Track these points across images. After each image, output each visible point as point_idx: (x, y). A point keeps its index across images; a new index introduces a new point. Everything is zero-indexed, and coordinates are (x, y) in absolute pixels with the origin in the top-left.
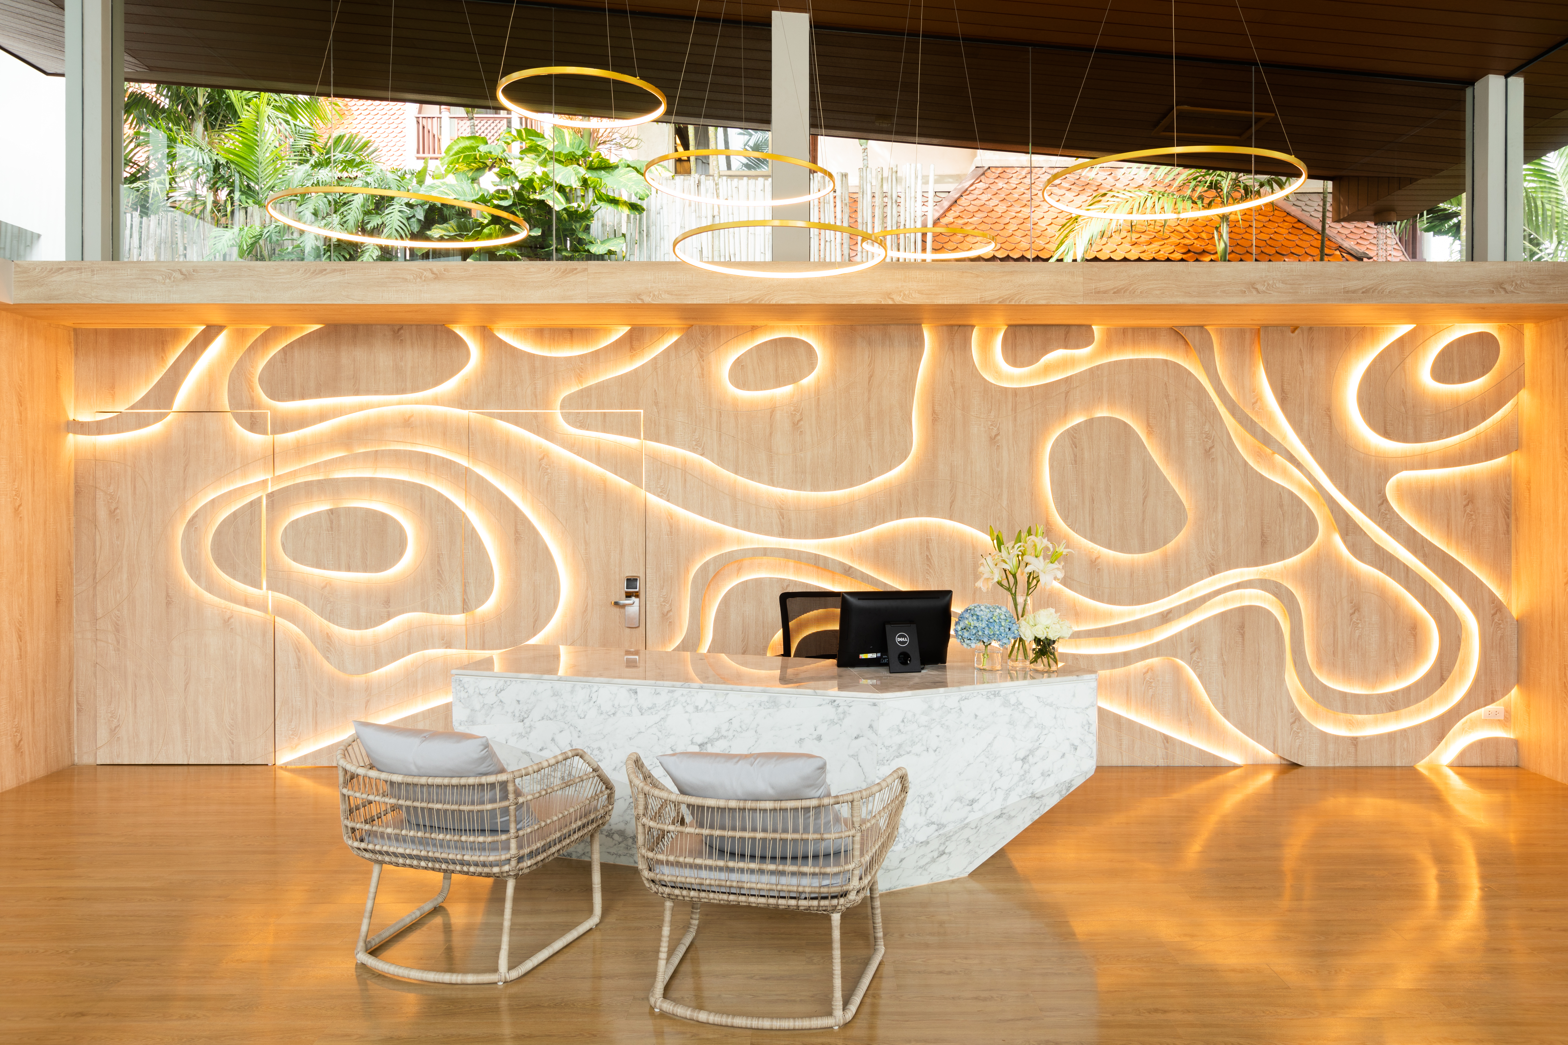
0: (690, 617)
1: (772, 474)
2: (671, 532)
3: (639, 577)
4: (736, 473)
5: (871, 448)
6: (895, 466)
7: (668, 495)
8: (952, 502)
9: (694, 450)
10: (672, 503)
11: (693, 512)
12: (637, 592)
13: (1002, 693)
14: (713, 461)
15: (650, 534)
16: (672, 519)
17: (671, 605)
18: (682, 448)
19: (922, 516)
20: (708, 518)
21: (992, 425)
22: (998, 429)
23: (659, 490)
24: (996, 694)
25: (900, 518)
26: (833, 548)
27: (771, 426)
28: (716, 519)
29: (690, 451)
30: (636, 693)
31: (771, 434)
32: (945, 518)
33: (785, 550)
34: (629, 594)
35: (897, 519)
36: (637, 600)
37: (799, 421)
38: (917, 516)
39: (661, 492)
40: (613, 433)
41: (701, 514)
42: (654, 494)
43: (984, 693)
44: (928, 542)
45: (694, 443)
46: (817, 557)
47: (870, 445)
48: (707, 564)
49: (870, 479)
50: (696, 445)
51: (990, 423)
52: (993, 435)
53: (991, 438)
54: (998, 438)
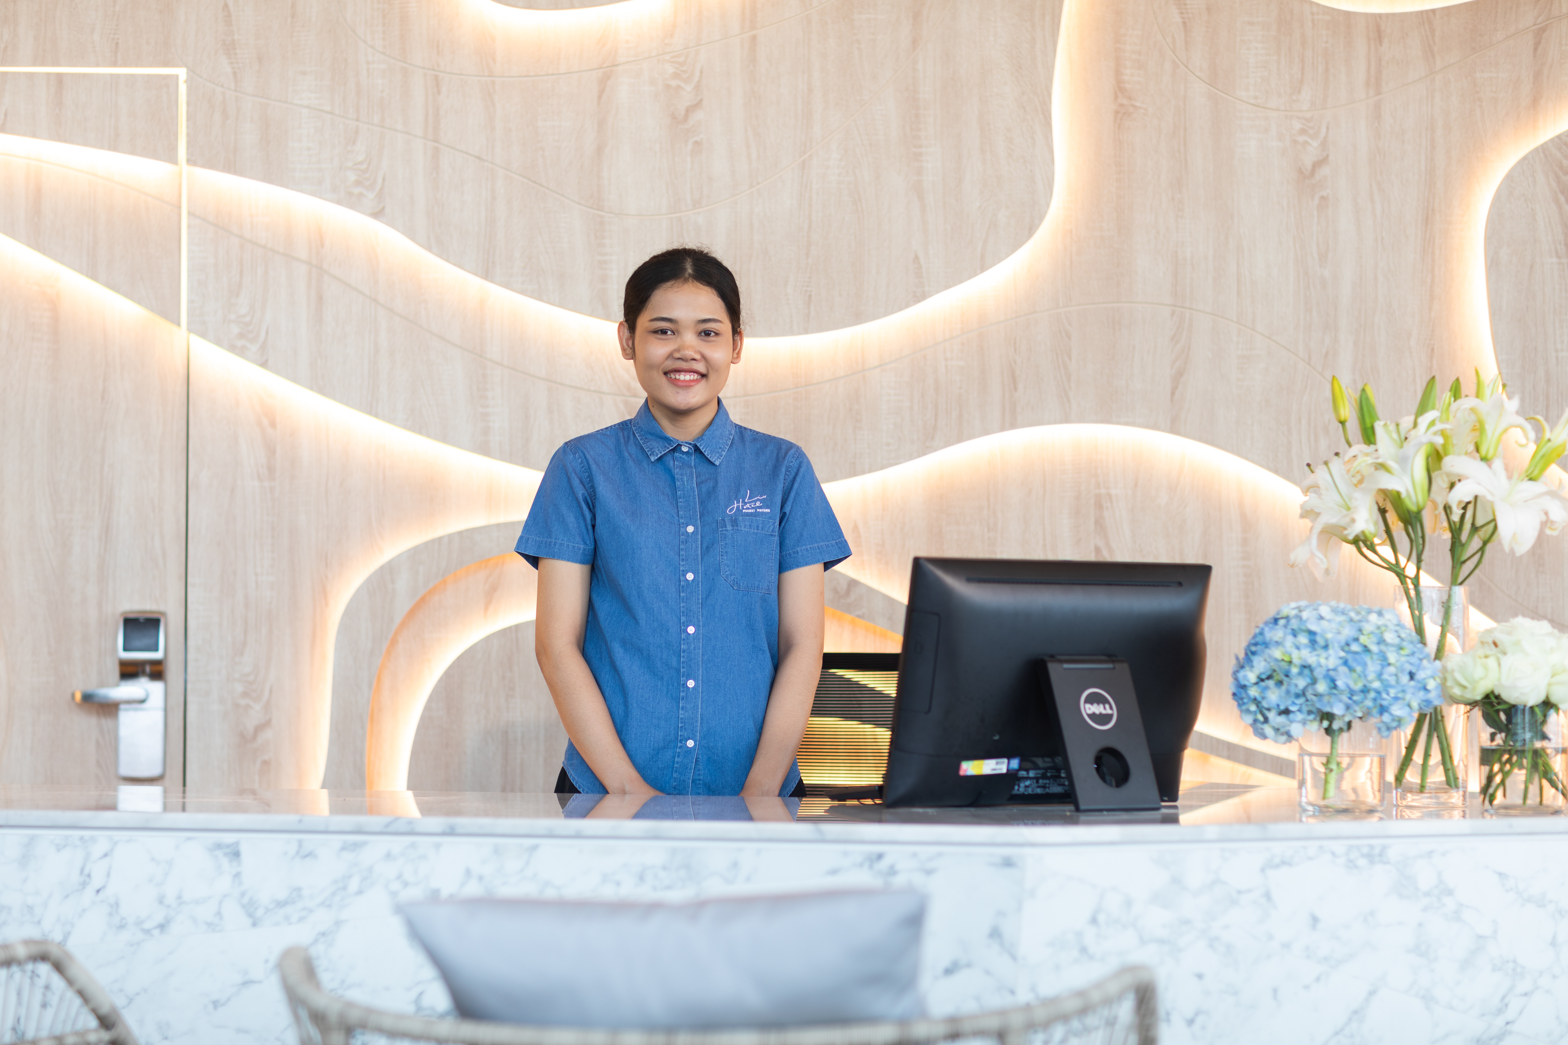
0: (332, 742)
2: (271, 469)
3: (163, 614)
4: (487, 275)
5: (921, 196)
6: (998, 259)
7: (263, 348)
8: (1178, 377)
9: (351, 200)
10: (277, 372)
11: (345, 400)
12: (158, 663)
14: (411, 233)
15: (201, 476)
16: (273, 424)
17: (267, 707)
18: (313, 194)
19: (1081, 419)
20: (392, 421)
21: (1303, 131)
22: (1324, 144)
23: (235, 329)
25: (1013, 425)
27: (601, 123)
28: (418, 425)
29: (339, 202)
30: (236, 854)
31: (600, 150)
32: (1155, 427)
34: (130, 669)
35: (1002, 429)
36: (155, 689)
37: (690, 110)
38: (1066, 419)
39: (241, 336)
40: (86, 143)
41: (371, 409)
42: (218, 342)
44: (1099, 506)
45: (352, 177)
47: (918, 190)
48: (388, 571)
49: (919, 296)
50: (358, 183)
51: (1297, 125)
52: (1308, 161)
53: (1300, 171)
54: (1325, 171)
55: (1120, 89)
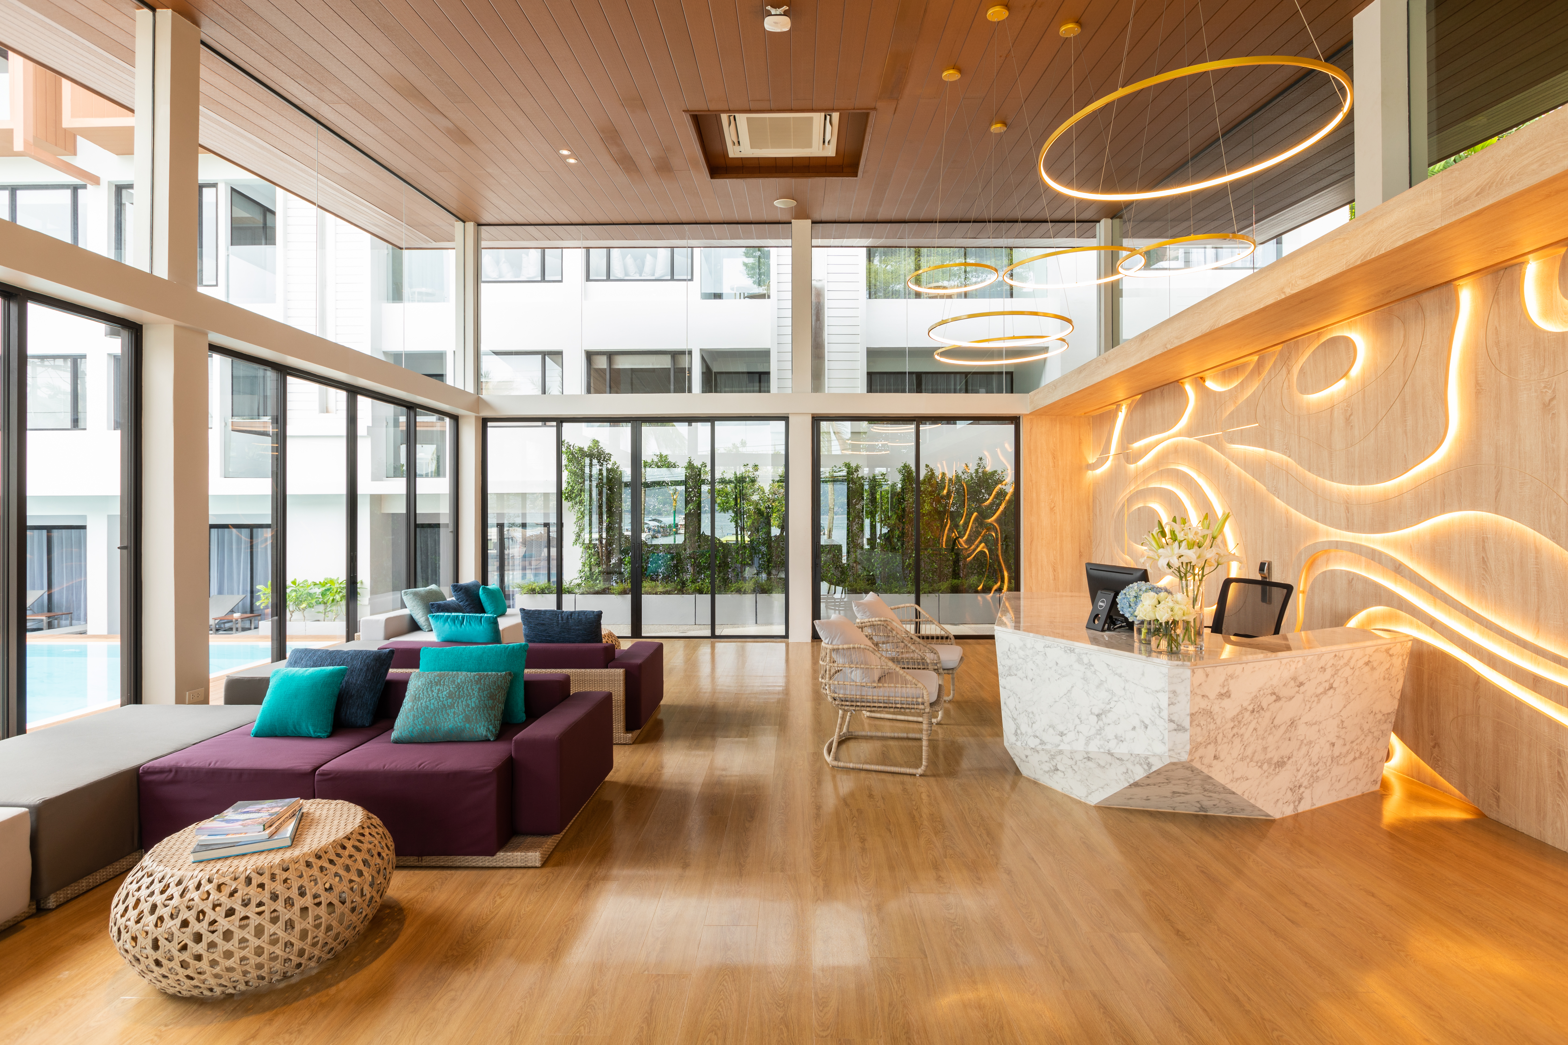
1: (1332, 470)
5: (1406, 435)
6: (1431, 454)
8: (1498, 492)
9: (1285, 453)
13: (1076, 651)
18: (1280, 453)
20: (1301, 513)
21: (1545, 387)
22: (1554, 391)
24: (1072, 651)
25: (1445, 512)
26: (1387, 543)
27: (1331, 424)
31: (1331, 432)
33: (1351, 544)
35: (1441, 513)
37: (1350, 416)
38: (1460, 510)
39: (1275, 491)
43: (1063, 647)
44: (1484, 541)
45: (1285, 447)
46: (1374, 551)
47: (1405, 433)
49: (1408, 469)
51: (1543, 385)
52: (1547, 399)
53: (1544, 404)
54: (1554, 402)
55: (1477, 383)
